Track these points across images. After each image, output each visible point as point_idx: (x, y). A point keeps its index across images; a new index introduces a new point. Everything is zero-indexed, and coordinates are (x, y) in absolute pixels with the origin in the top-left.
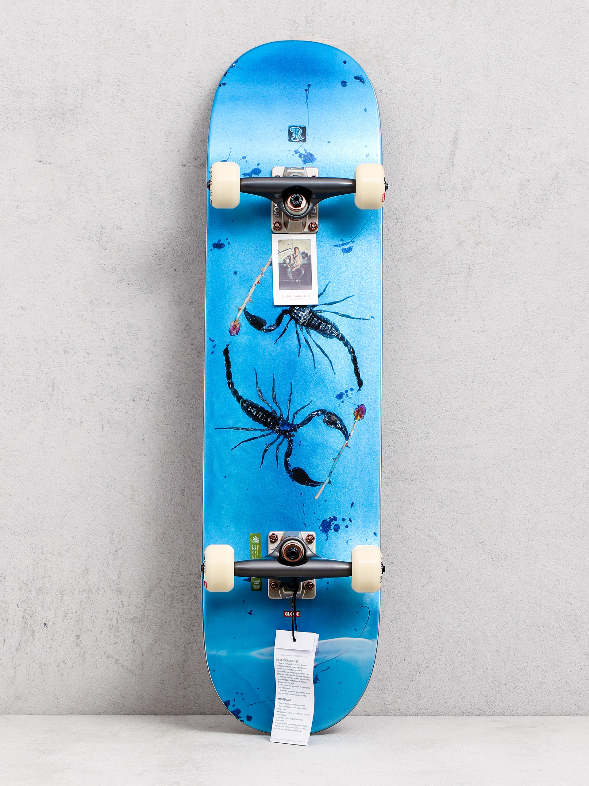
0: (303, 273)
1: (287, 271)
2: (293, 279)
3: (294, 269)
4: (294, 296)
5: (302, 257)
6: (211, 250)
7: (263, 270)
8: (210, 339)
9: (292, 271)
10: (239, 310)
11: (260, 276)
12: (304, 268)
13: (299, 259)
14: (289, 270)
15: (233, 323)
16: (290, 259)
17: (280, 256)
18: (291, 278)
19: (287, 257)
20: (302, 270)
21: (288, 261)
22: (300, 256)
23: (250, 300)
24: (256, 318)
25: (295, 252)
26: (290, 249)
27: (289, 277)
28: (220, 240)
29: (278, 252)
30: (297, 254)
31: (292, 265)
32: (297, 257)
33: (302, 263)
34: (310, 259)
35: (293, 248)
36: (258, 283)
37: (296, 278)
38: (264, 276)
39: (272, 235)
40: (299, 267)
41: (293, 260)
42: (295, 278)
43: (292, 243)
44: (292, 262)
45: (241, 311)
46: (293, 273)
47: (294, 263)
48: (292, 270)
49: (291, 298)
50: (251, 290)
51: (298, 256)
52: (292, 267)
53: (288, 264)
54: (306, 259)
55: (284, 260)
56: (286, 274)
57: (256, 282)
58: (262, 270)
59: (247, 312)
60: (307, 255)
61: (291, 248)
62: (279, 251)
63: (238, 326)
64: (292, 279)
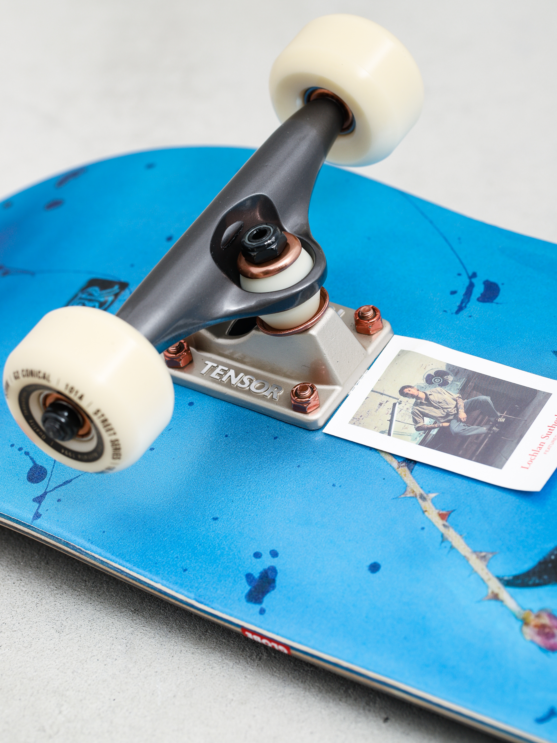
0: (488, 399)
1: (457, 434)
2: (488, 427)
3: (463, 415)
4: (544, 440)
5: (441, 385)
6: (262, 612)
7: (413, 492)
8: (541, 720)
9: (463, 422)
10: (496, 597)
11: (427, 505)
12: (475, 392)
13: (439, 395)
14: (456, 427)
15: (529, 632)
16: (427, 415)
17: (400, 434)
18: (484, 429)
19: (415, 422)
20: (477, 400)
21: (427, 422)
22: (434, 389)
23: (484, 557)
24: (552, 561)
25: (413, 396)
26: (394, 405)
27: (478, 436)
28: (249, 576)
29: (386, 436)
30: (422, 395)
31: (448, 415)
32: (431, 397)
33: (458, 391)
34: (456, 370)
35: (398, 395)
36: (443, 516)
37: (492, 419)
38: (432, 495)
39: (323, 431)
40: (461, 403)
41: (432, 408)
42: (489, 421)
43: (382, 394)
44: (438, 413)
45: (504, 593)
46: (469, 422)
47: (443, 408)
48: (459, 420)
49: (545, 448)
50: (455, 544)
51: (428, 393)
52: (451, 417)
53: (436, 425)
54: (450, 378)
55: (418, 429)
56: (465, 438)
57: (439, 523)
58: (412, 495)
59: (516, 577)
60: (440, 374)
61: (395, 401)
62: (382, 432)
63: (545, 620)
64: (490, 429)
